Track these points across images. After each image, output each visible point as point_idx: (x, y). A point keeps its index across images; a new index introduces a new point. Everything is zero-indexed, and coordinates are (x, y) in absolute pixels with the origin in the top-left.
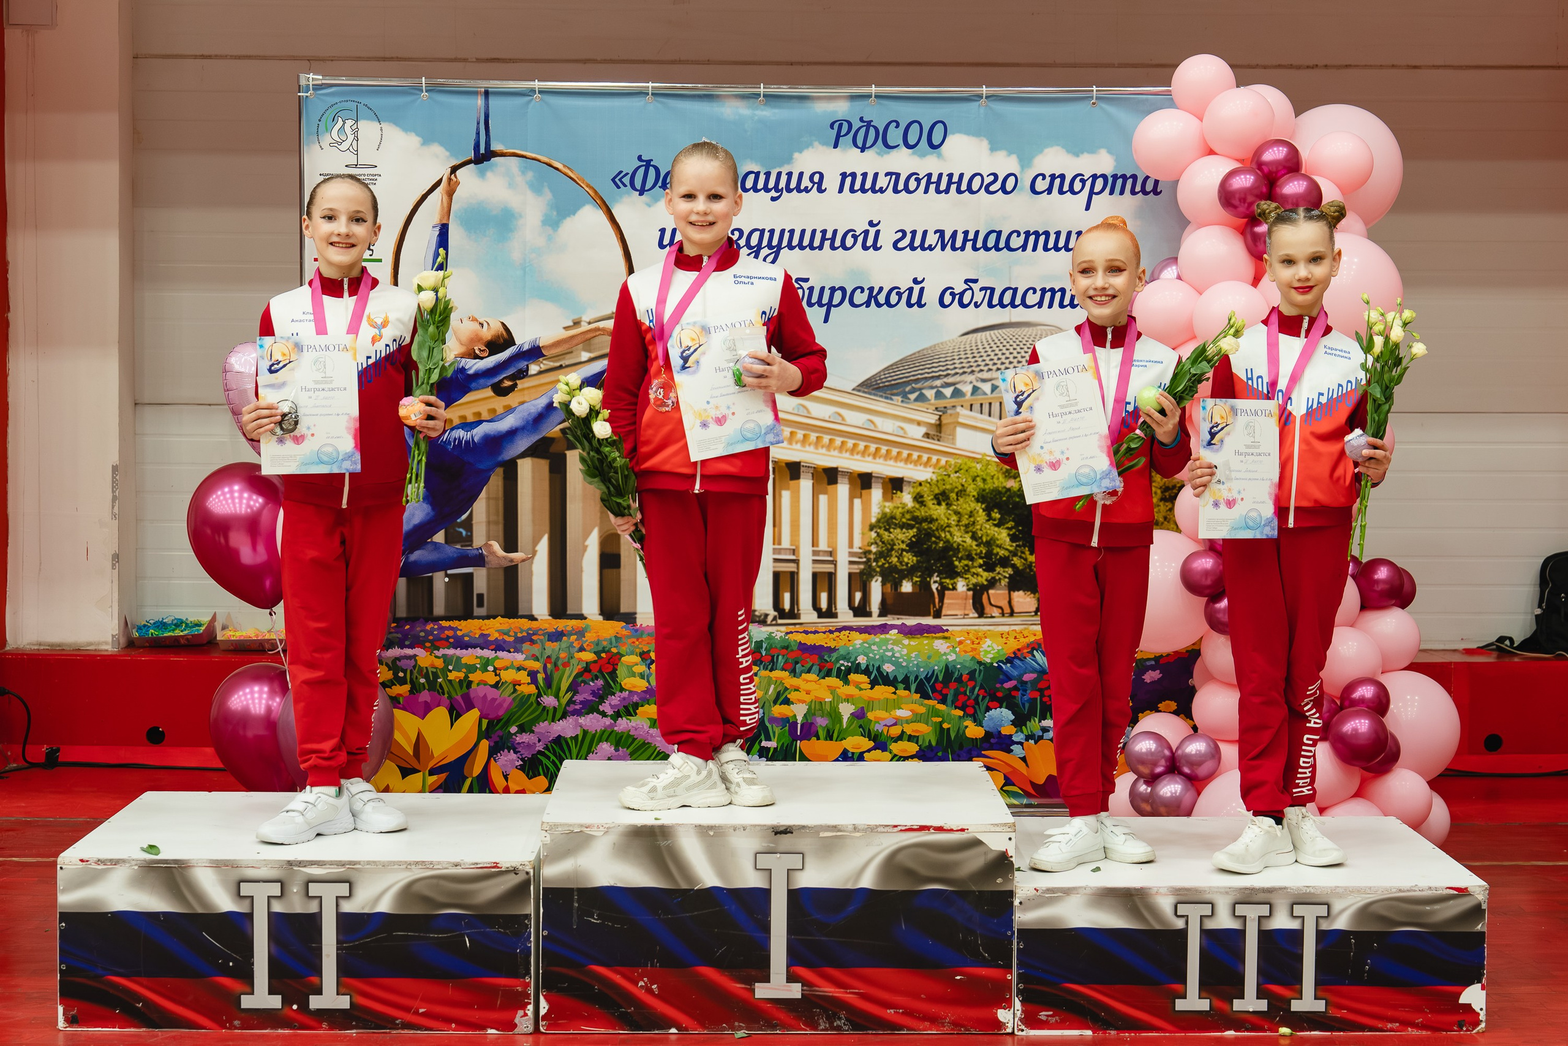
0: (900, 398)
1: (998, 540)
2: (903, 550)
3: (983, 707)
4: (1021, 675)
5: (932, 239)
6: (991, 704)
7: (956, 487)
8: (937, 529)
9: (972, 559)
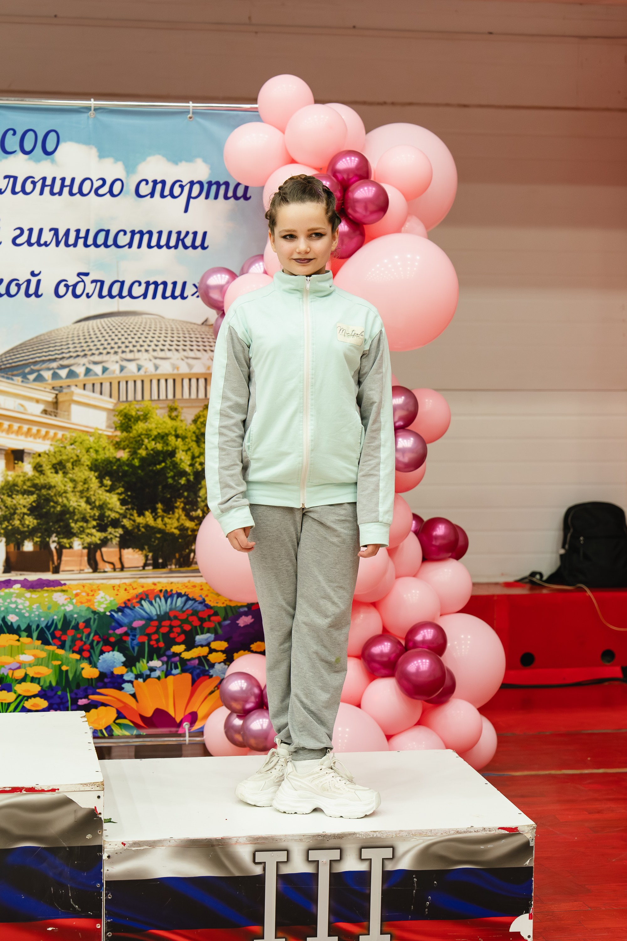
0: (20, 379)
1: (109, 504)
2: (24, 514)
3: (98, 651)
4: (131, 623)
5: (47, 236)
6: (104, 648)
7: (72, 458)
8: (55, 495)
9: (87, 521)
